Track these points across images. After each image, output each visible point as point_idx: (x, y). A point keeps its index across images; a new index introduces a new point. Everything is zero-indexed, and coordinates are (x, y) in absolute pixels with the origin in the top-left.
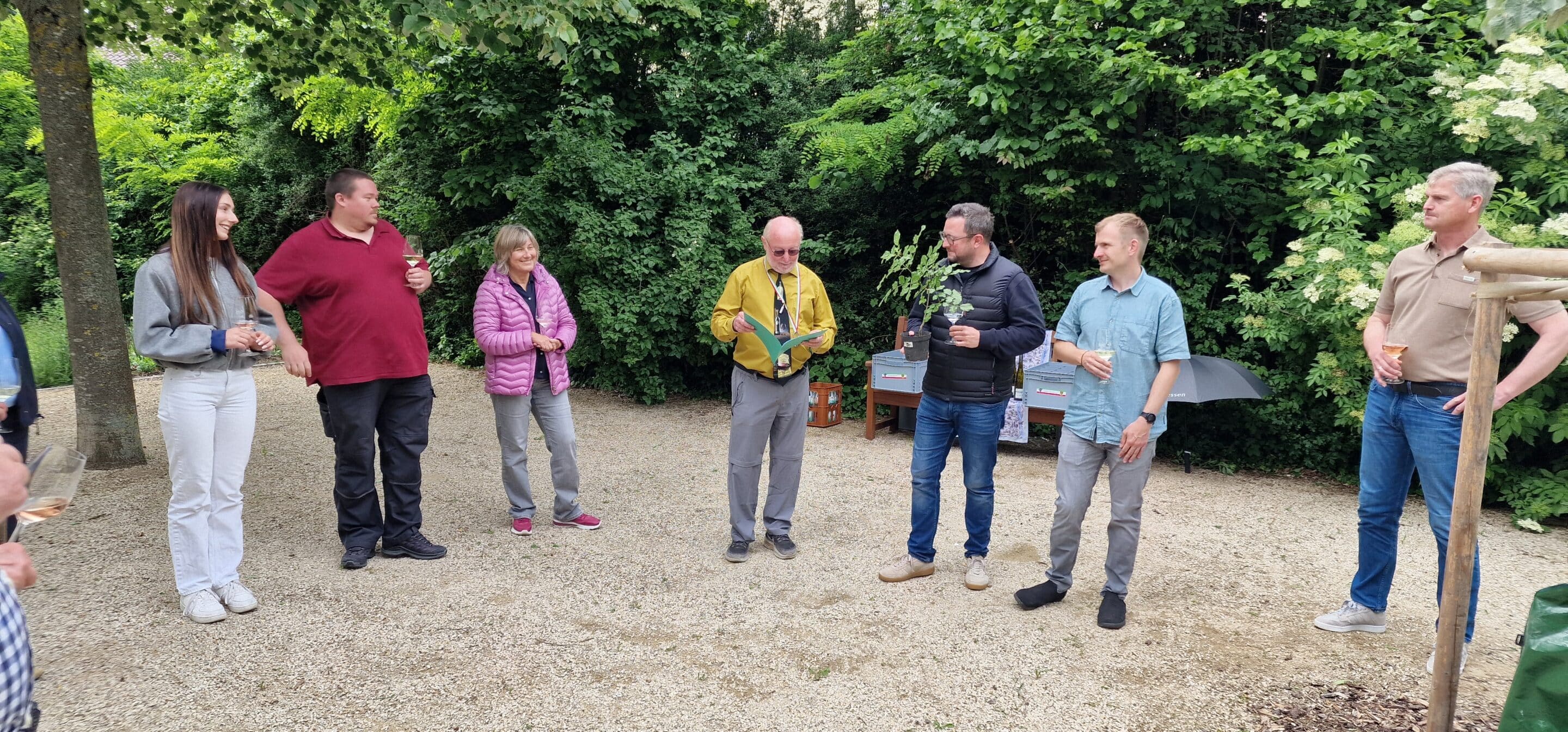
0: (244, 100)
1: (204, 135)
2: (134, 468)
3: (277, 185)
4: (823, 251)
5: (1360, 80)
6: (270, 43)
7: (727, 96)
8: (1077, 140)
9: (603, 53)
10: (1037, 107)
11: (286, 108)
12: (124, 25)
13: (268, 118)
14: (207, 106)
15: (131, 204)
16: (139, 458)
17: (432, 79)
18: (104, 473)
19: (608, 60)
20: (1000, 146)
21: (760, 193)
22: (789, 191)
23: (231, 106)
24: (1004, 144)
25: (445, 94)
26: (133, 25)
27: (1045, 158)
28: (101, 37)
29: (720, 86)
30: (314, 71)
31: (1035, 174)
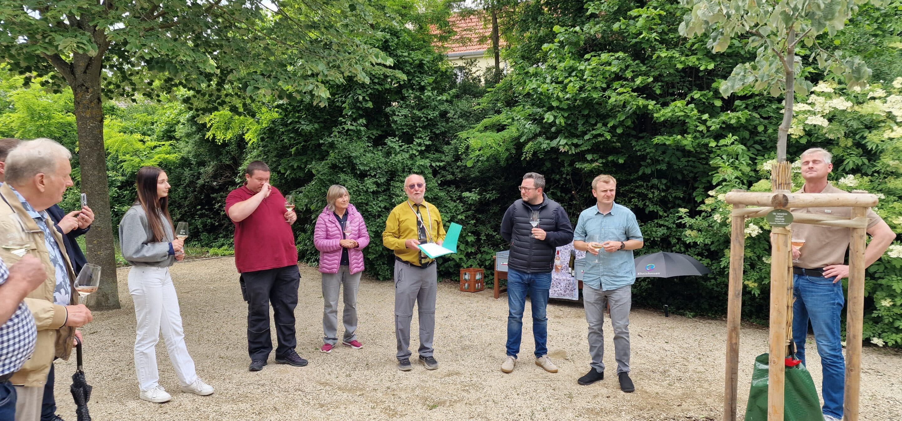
0: (183, 124)
1: (163, 143)
2: (115, 310)
3: (198, 167)
4: (474, 198)
5: (744, 106)
6: (194, 96)
7: (427, 118)
8: (600, 139)
9: (364, 98)
10: (580, 122)
11: (203, 128)
12: (123, 89)
13: (194, 133)
14: (165, 127)
15: (125, 178)
16: (117, 306)
17: (277, 112)
18: (99, 313)
19: (367, 101)
20: (561, 143)
21: (444, 168)
22: (458, 167)
23: (177, 127)
24: (563, 142)
25: (283, 119)
26: (128, 89)
27: (586, 148)
28: (112, 95)
29: (423, 113)
30: (216, 109)
31: (581, 157)
